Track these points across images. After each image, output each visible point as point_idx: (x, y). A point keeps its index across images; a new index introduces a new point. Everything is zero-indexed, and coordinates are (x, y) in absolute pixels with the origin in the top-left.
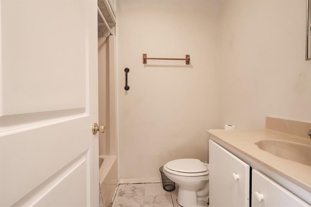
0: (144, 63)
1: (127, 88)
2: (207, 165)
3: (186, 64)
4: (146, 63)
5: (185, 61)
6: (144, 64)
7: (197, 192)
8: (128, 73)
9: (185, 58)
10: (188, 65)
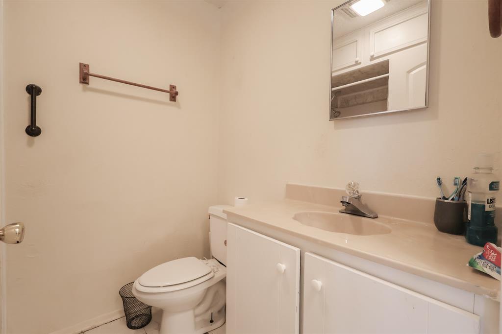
0: (81, 82)
1: (33, 131)
2: (207, 262)
3: (171, 100)
4: (88, 84)
5: (168, 94)
6: (81, 85)
7: (194, 309)
8: (37, 97)
9: (168, 89)
10: (173, 103)
